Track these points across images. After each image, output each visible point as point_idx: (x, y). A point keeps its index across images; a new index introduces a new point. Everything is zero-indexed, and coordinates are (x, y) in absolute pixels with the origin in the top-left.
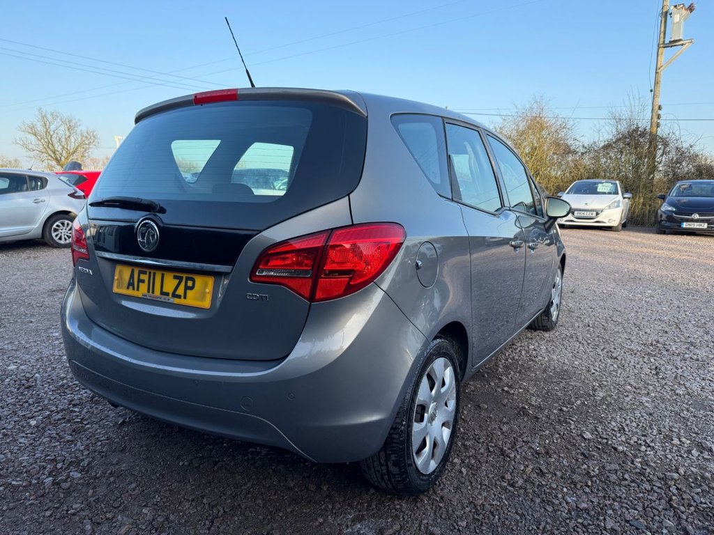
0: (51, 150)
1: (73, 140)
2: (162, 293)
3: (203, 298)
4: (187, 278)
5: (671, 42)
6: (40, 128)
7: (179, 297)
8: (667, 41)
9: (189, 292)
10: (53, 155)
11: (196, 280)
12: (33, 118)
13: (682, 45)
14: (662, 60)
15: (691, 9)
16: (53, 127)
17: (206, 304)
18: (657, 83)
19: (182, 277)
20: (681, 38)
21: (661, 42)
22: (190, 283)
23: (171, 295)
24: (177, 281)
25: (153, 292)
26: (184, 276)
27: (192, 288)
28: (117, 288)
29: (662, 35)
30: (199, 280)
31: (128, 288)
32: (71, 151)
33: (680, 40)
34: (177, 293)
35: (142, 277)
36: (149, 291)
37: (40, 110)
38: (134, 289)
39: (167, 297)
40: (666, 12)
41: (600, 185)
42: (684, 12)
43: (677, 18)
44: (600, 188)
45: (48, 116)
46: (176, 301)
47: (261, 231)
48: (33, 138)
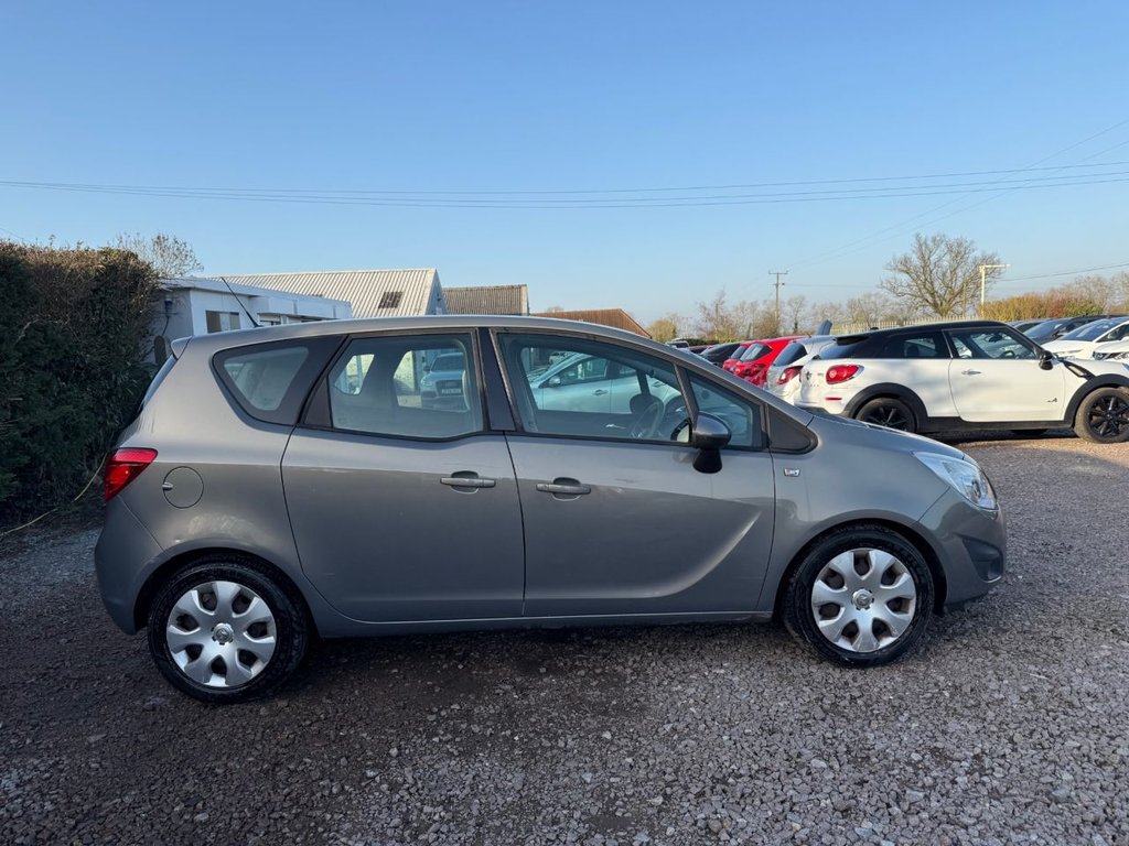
0: (928, 291)
1: (960, 274)
6: (916, 261)
10: (930, 299)
12: (908, 249)
16: (934, 258)
32: (956, 290)
37: (917, 236)
45: (929, 242)
48: (904, 278)
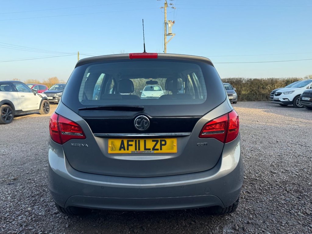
2: (145, 149)
3: (172, 148)
4: (160, 140)
5: (169, 34)
7: (158, 150)
8: (167, 34)
9: (163, 147)
11: (166, 140)
13: (172, 35)
14: (166, 40)
15: (174, 22)
17: (175, 150)
18: (165, 49)
19: (158, 140)
20: (172, 33)
21: (165, 34)
22: (163, 143)
23: (151, 149)
24: (155, 143)
25: (139, 149)
26: (159, 140)
27: (165, 144)
28: (111, 150)
29: (165, 31)
30: (168, 141)
31: (120, 150)
33: (171, 34)
34: (156, 148)
35: (130, 143)
36: (136, 149)
38: (125, 150)
39: (149, 151)
40: (166, 23)
41: (154, 87)
42: (172, 24)
43: (170, 25)
44: (155, 88)
46: (155, 152)
47: (203, 116)
